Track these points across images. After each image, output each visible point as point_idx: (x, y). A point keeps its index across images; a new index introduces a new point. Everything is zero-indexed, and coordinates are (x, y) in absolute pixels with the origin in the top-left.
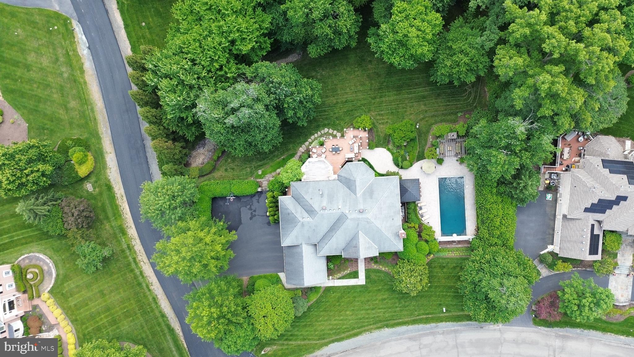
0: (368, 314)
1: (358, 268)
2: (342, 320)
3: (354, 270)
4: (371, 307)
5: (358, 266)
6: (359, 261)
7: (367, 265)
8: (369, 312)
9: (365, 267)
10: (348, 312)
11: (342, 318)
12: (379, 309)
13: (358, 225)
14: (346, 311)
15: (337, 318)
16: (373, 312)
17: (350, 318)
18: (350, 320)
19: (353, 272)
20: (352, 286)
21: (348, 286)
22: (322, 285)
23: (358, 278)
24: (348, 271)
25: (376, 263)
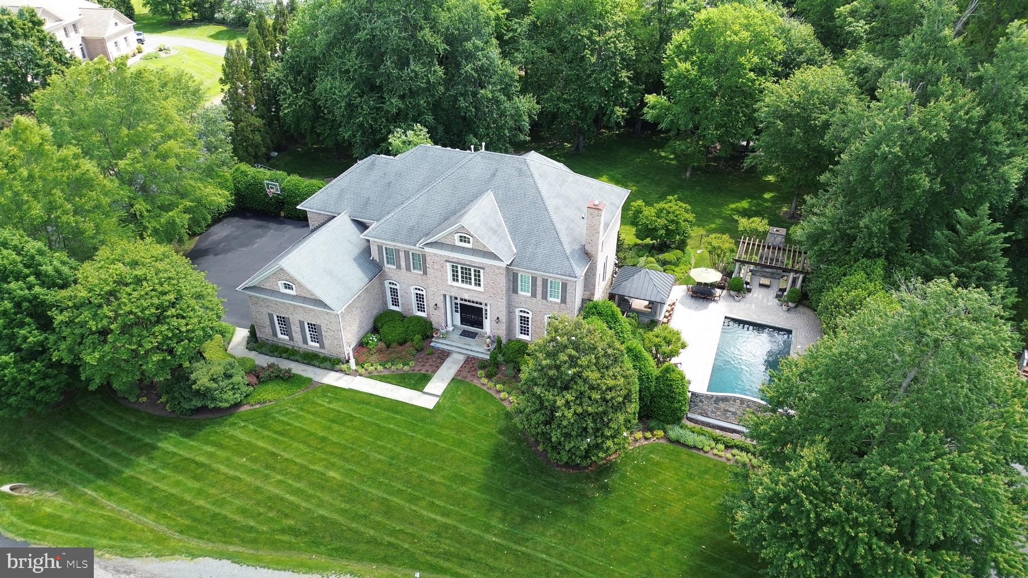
1: (434, 371)
3: (422, 372)
5: (438, 367)
6: (449, 360)
7: (464, 373)
9: (457, 375)
10: (331, 474)
15: (291, 479)
19: (415, 375)
20: (392, 400)
21: (383, 399)
22: (316, 379)
23: (422, 392)
24: (406, 368)
25: (489, 376)
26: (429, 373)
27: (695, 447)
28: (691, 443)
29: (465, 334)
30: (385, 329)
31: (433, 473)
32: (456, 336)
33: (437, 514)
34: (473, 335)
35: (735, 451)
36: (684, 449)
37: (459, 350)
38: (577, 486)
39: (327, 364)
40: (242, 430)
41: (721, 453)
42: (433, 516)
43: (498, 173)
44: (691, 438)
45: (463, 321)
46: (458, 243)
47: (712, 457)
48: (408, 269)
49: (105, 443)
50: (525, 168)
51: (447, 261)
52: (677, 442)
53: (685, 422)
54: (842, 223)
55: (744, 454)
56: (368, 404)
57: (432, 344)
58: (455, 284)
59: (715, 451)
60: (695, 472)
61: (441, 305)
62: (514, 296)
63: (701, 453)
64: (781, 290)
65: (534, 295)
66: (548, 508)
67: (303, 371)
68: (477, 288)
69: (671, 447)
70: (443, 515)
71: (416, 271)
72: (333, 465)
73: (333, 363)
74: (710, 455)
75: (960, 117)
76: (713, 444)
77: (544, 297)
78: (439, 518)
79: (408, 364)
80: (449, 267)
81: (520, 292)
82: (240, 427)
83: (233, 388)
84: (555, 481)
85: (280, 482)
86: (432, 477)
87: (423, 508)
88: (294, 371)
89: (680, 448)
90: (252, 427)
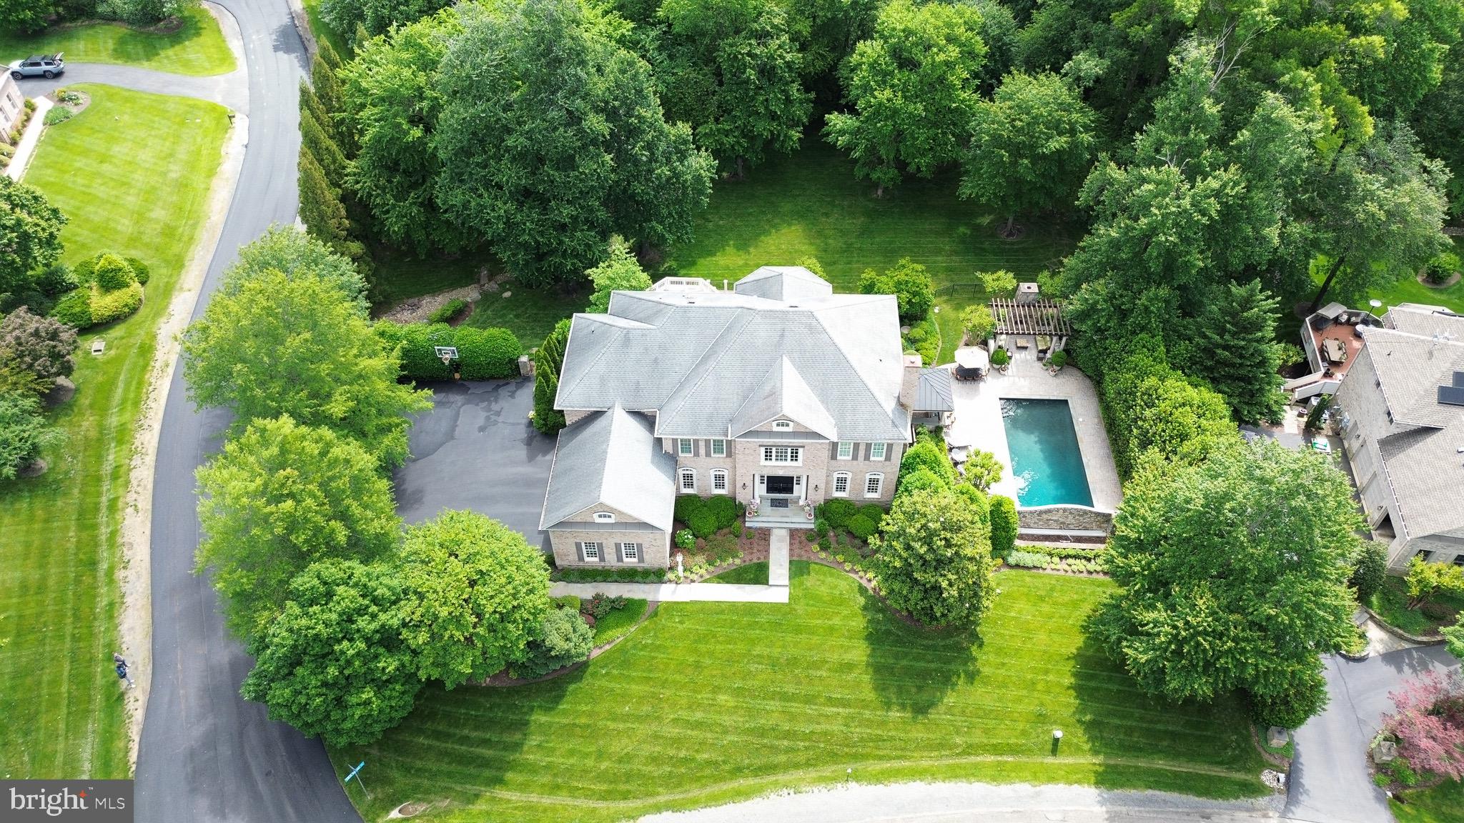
0: (793, 717)
1: (767, 557)
2: (698, 725)
3: (755, 561)
4: (804, 689)
5: (767, 551)
6: (773, 539)
7: (797, 551)
8: (795, 707)
9: (791, 555)
10: (722, 698)
11: (699, 715)
12: (830, 701)
13: (782, 336)
14: (716, 690)
15: (684, 714)
16: (810, 710)
17: (727, 720)
18: (726, 732)
19: (750, 567)
20: (744, 604)
21: (733, 604)
22: (650, 598)
23: (767, 584)
24: (738, 561)
25: (824, 548)
26: (762, 560)
27: (1035, 567)
28: (1031, 565)
29: (776, 503)
30: (695, 521)
31: (819, 669)
32: (767, 508)
33: (838, 707)
34: (782, 504)
35: (1070, 561)
36: (1025, 572)
37: (778, 525)
38: (950, 642)
39: (652, 577)
40: (607, 678)
41: (1057, 567)
42: (835, 710)
43: (786, 333)
44: (1028, 559)
45: (769, 490)
46: (776, 429)
47: (1051, 572)
48: (708, 454)
49: (466, 732)
50: (814, 322)
51: (760, 446)
52: (1017, 566)
53: (1017, 542)
54: (1116, 299)
55: (1078, 561)
56: (722, 612)
57: (748, 524)
58: (768, 463)
59: (1053, 566)
60: (1043, 593)
61: (749, 484)
62: (833, 462)
63: (1041, 571)
64: (1041, 351)
65: (855, 457)
66: (935, 670)
67: (629, 591)
68: (794, 463)
69: (1013, 572)
70: (844, 706)
71: (717, 455)
72: (719, 688)
73: (657, 576)
74: (1049, 571)
75: (1227, 194)
76: (1048, 558)
77: (867, 458)
78: (841, 710)
79: (737, 556)
80: (763, 450)
81: (839, 458)
82: (603, 676)
83: (584, 639)
84: (931, 642)
85: (675, 721)
86: (819, 673)
87: (824, 705)
88: (626, 596)
89: (1021, 572)
90: (615, 672)
